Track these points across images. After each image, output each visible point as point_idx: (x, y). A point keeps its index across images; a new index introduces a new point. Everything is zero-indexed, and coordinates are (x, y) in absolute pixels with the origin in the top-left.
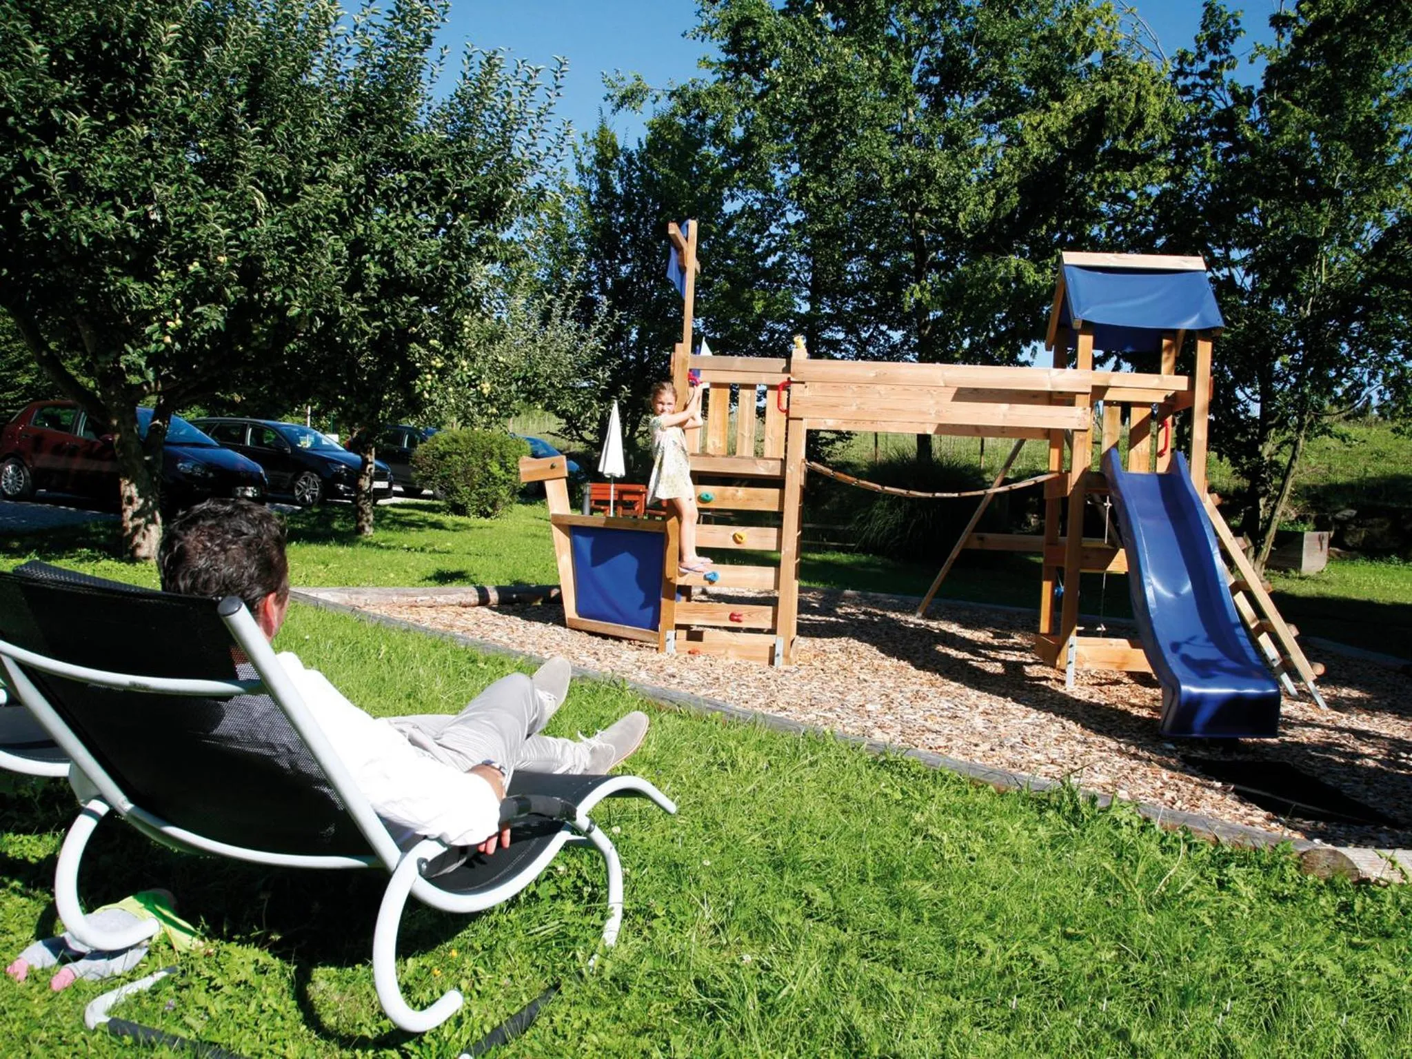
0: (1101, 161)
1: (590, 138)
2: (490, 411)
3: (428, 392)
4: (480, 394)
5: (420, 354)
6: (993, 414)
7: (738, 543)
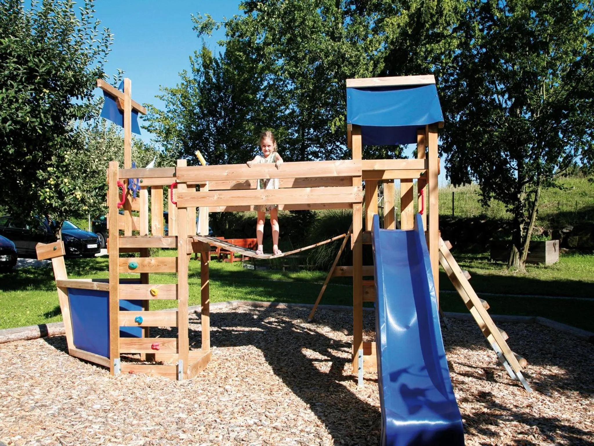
0: (425, 39)
1: (198, 53)
2: (84, 208)
3: (48, 199)
4: (75, 199)
5: (43, 177)
6: (301, 196)
7: (153, 296)
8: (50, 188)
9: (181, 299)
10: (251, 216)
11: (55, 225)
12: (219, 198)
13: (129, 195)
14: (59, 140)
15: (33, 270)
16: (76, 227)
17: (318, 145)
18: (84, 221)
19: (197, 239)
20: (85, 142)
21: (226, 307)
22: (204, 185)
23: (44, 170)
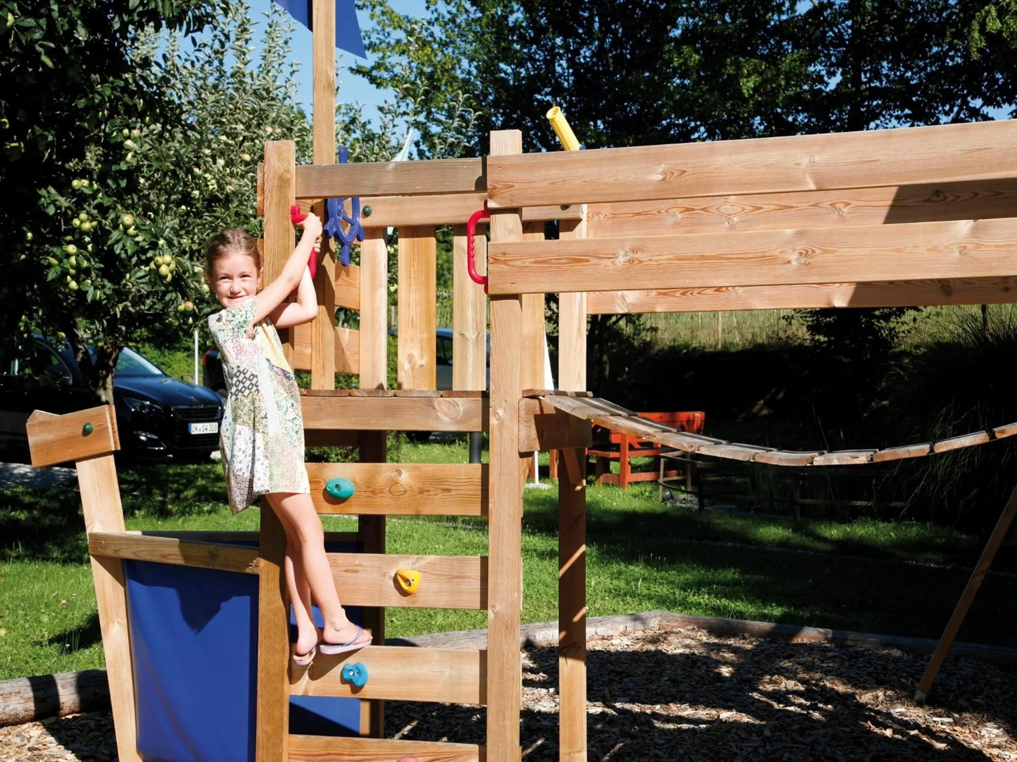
2: (181, 308)
3: (73, 277)
4: (156, 276)
5: (58, 208)
6: (934, 249)
7: (404, 593)
8: (81, 245)
9: (498, 607)
10: (680, 341)
11: (94, 360)
12: (631, 261)
13: (327, 255)
14: (108, 92)
15: (27, 499)
16: (157, 372)
17: (907, 111)
18: (180, 355)
19: (551, 404)
20: (184, 100)
21: (624, 634)
22: (571, 224)
23: (64, 188)
